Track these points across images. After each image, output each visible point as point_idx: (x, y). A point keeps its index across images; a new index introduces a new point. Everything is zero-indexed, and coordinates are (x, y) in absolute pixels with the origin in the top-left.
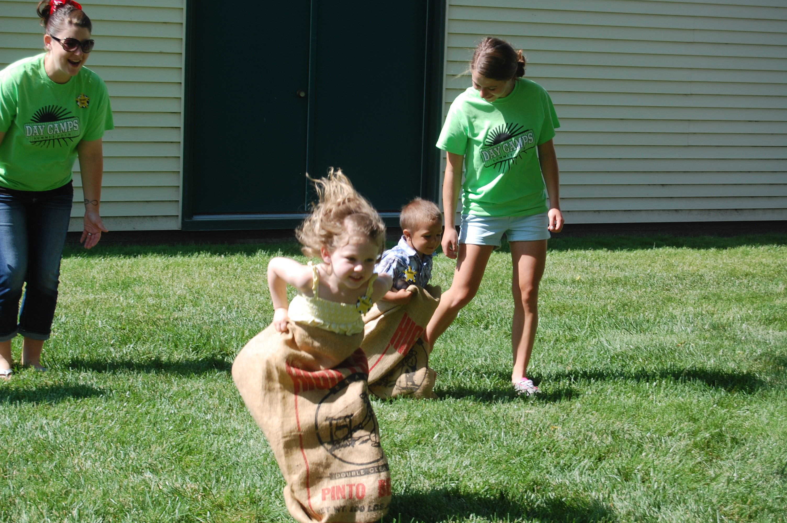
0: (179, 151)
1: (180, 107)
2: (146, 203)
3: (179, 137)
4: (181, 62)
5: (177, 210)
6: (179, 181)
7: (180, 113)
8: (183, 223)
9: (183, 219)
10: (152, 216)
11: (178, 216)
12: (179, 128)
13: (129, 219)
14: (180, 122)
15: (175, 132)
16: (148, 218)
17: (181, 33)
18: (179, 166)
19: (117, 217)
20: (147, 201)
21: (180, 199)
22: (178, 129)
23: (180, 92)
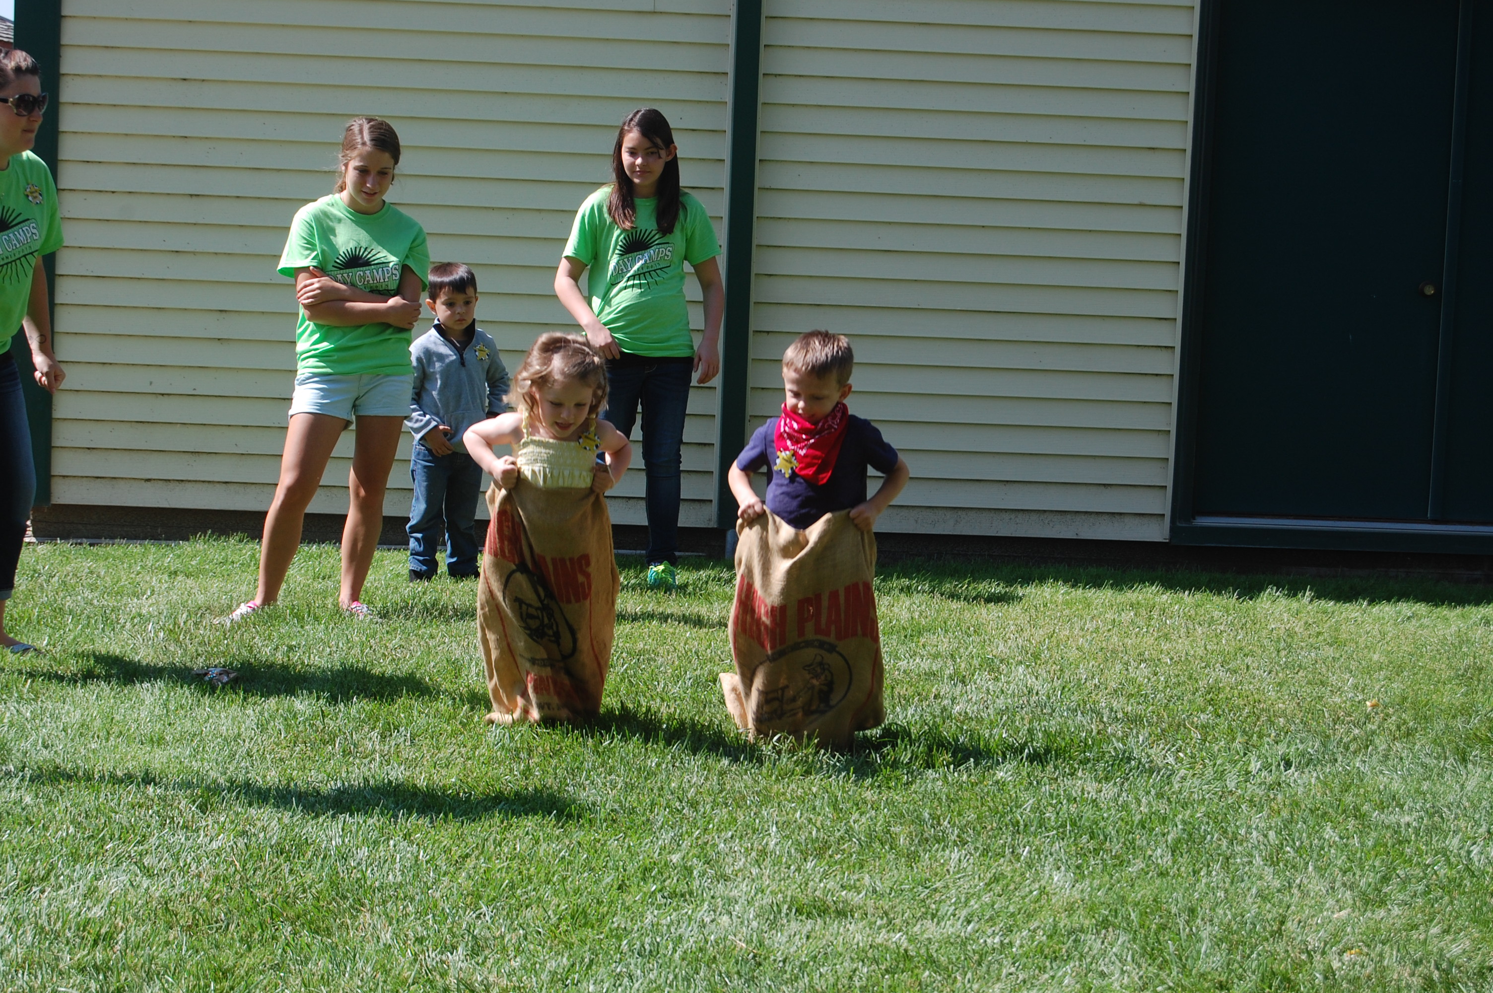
0: (1170, 392)
1: (1175, 309)
2: (1103, 488)
3: (1172, 365)
4: (1179, 224)
5: (1162, 504)
6: (1167, 449)
7: (1175, 319)
8: (1173, 529)
9: (1173, 521)
10: (1113, 514)
11: (1163, 515)
12: (1173, 348)
13: (1069, 517)
14: (1173, 336)
15: (1164, 355)
16: (1106, 517)
17: (1182, 168)
18: (1169, 420)
19: (1045, 511)
20: (1104, 485)
21: (1170, 484)
22: (1170, 350)
23: (1177, 281)
